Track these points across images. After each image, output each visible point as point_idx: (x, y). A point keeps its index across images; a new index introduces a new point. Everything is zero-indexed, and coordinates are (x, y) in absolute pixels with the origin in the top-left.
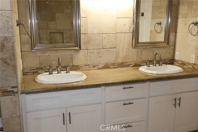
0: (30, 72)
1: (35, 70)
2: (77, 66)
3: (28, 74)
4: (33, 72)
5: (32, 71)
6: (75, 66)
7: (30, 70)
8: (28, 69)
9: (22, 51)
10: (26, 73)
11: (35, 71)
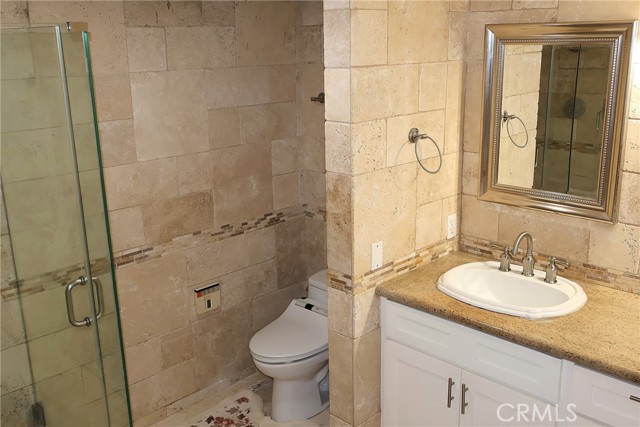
0: (474, 249)
1: (486, 245)
2: (599, 268)
3: (470, 251)
4: (482, 251)
5: (479, 247)
6: (594, 268)
7: (475, 243)
8: (472, 239)
9: (464, 192)
10: (468, 247)
11: (487, 249)
